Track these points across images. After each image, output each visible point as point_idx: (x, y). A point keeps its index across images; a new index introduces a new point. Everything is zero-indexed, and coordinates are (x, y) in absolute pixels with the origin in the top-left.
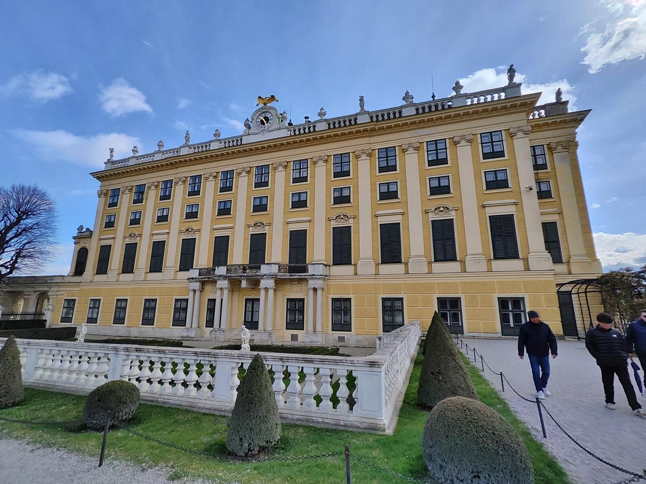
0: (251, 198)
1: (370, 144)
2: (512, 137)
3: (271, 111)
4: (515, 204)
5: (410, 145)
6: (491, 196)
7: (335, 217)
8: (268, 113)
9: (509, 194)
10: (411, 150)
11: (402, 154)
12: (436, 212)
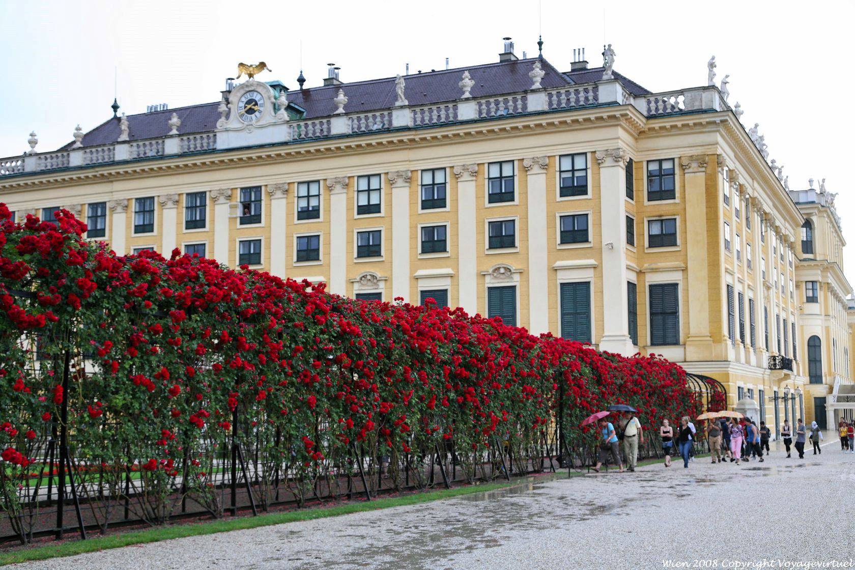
0: (235, 240)
1: (410, 161)
2: (599, 164)
3: (260, 89)
4: (595, 267)
5: (465, 168)
6: (565, 253)
7: (358, 279)
8: (255, 94)
9: (589, 251)
10: (466, 176)
11: (454, 181)
12: (495, 274)
